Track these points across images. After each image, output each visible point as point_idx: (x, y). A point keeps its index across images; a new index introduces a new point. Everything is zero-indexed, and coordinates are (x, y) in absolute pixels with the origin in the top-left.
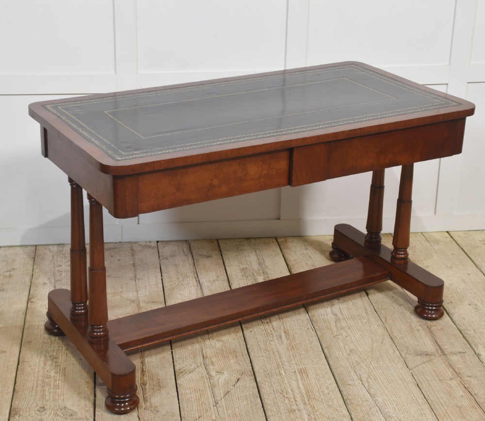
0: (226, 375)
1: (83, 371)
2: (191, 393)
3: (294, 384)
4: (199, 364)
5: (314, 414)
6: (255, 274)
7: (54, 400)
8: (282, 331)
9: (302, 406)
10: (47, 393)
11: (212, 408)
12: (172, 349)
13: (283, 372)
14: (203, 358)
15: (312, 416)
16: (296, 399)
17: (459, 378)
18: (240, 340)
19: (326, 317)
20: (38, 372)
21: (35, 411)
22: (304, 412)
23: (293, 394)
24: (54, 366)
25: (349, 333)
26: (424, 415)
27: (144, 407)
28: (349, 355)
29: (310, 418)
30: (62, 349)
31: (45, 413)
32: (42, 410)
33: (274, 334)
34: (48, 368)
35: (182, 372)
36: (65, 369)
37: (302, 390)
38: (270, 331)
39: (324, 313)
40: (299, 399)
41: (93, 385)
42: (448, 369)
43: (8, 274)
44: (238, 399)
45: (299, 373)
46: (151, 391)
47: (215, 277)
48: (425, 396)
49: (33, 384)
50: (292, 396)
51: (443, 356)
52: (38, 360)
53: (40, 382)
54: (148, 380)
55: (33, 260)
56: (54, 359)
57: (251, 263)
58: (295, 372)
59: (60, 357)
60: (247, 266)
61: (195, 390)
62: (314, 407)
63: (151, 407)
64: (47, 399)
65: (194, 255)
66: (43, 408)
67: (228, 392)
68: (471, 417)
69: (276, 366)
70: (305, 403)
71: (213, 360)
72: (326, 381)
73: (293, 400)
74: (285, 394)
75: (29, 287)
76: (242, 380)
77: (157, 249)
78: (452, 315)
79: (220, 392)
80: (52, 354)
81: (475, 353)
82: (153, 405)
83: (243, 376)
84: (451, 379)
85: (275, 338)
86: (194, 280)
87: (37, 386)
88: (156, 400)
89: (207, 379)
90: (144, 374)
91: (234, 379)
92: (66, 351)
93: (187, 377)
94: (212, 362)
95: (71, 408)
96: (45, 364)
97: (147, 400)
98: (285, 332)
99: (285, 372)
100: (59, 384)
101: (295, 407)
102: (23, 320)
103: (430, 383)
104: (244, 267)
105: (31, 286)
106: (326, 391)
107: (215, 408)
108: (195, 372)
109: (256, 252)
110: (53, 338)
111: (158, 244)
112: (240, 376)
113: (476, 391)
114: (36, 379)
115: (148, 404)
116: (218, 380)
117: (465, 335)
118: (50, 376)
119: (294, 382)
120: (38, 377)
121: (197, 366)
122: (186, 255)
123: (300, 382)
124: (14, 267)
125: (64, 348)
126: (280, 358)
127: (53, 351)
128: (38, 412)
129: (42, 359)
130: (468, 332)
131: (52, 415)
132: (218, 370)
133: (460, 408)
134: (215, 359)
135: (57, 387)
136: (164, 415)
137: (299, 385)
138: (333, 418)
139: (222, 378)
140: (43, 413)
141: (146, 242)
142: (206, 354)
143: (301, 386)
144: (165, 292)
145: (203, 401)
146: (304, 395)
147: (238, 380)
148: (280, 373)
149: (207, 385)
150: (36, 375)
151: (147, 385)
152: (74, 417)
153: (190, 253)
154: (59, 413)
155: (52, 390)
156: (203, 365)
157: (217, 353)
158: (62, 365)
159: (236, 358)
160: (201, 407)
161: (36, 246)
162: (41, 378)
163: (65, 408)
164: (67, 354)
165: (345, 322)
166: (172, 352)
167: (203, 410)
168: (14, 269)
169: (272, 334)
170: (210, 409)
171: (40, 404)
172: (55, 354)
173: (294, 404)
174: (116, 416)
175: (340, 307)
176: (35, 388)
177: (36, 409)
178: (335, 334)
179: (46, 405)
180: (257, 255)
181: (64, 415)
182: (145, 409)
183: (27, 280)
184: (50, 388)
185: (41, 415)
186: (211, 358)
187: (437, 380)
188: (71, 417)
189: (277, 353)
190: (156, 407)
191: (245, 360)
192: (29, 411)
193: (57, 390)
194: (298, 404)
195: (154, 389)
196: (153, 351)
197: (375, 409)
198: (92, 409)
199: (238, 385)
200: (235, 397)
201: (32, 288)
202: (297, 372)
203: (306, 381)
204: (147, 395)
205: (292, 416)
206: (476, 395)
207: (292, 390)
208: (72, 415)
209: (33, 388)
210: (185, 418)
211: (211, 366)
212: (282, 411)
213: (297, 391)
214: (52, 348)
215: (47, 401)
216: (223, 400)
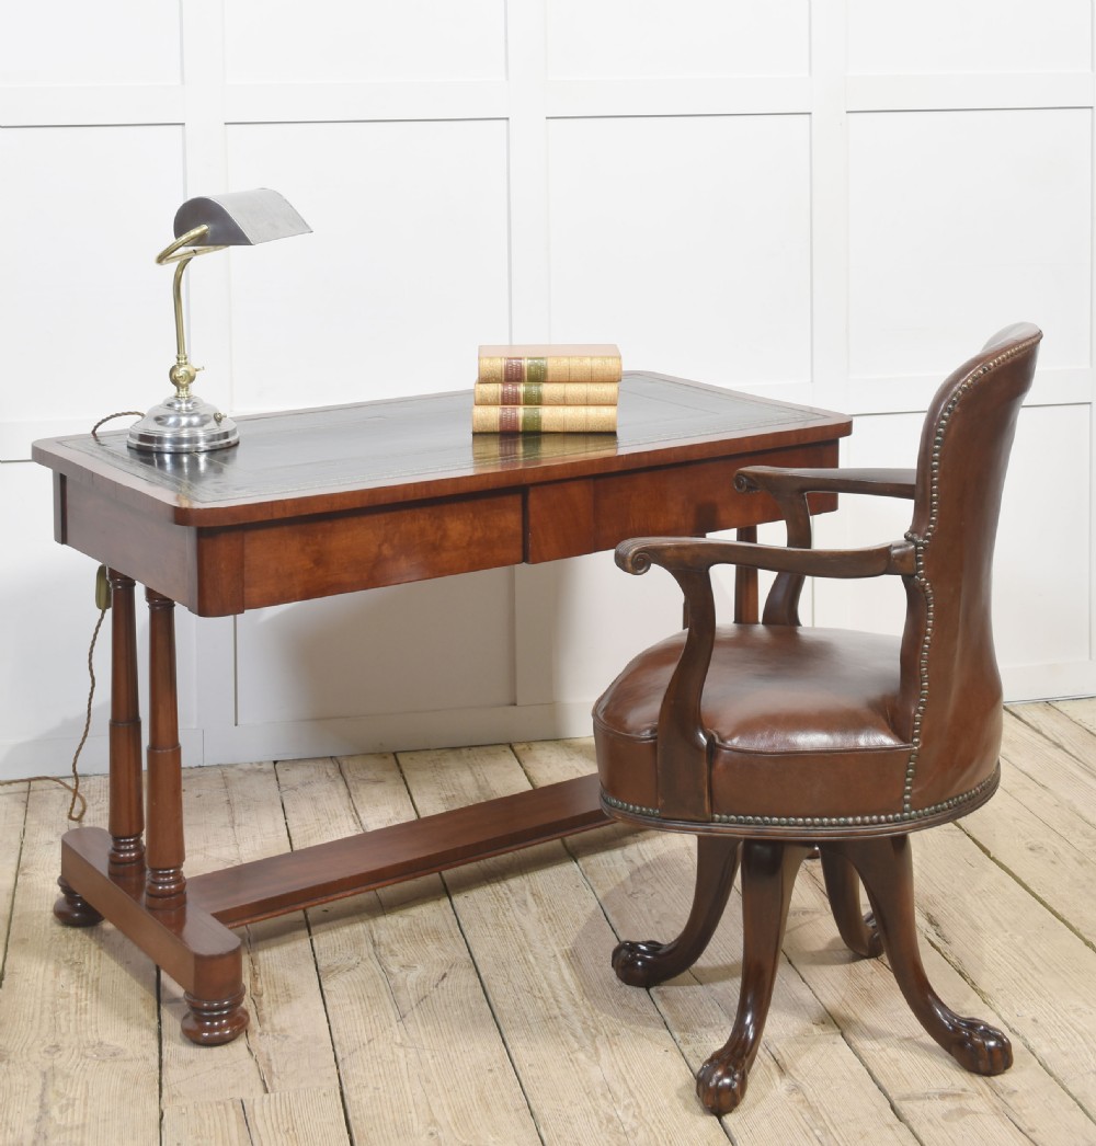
0: (420, 970)
1: (134, 981)
2: (351, 1003)
3: (554, 975)
4: (366, 956)
5: (593, 1020)
7: (77, 1033)
8: (528, 893)
9: (570, 1009)
10: (63, 1022)
11: (395, 1025)
12: (310, 935)
13: (530, 957)
14: (374, 945)
16: (560, 999)
18: (445, 913)
19: (612, 866)
20: (43, 989)
21: (40, 1053)
22: (574, 1018)
23: (553, 992)
24: (75, 976)
25: (658, 887)
27: (259, 1030)
28: (658, 922)
29: (584, 1026)
30: (90, 949)
31: (61, 1056)
32: (54, 1050)
33: (512, 899)
34: (62, 981)
35: (333, 971)
36: (98, 979)
37: (569, 983)
38: (505, 894)
39: (609, 859)
40: (563, 998)
41: (156, 1003)
44: (446, 1006)
45: (563, 957)
46: (272, 1006)
47: (392, 815)
49: (34, 1009)
50: (549, 995)
52: (42, 970)
53: (47, 1005)
54: (265, 989)
55: (24, 805)
56: (75, 965)
57: (463, 787)
58: (555, 956)
59: (87, 962)
61: (359, 998)
62: (593, 1009)
63: (273, 1030)
64: (63, 1031)
65: (348, 780)
66: (56, 1046)
67: (426, 997)
69: (517, 949)
70: (575, 1005)
71: (393, 948)
73: (552, 1000)
74: (537, 993)
75: (18, 852)
76: (450, 977)
77: (274, 775)
79: (408, 997)
80: (69, 957)
82: (278, 1028)
83: (453, 970)
85: (514, 905)
86: (351, 821)
87: (42, 1013)
88: (281, 1017)
89: (383, 979)
90: (257, 978)
91: (437, 972)
92: (97, 952)
93: (342, 978)
94: (391, 951)
95: (112, 1043)
96: (57, 974)
97: (264, 1021)
98: (533, 895)
99: (536, 958)
100: (86, 1005)
101: (556, 1012)
102: (9, 905)
104: (450, 794)
105: (21, 849)
107: (400, 1023)
108: (358, 969)
109: (471, 768)
110: (71, 931)
111: (277, 765)
112: (447, 971)
114: (39, 1001)
115: (267, 1026)
116: (405, 980)
118: (68, 993)
119: (554, 973)
120: (43, 996)
121: (362, 959)
122: (332, 780)
123: (565, 972)
125: (94, 946)
126: (525, 936)
127: (73, 953)
128: (46, 1055)
129: (51, 967)
131: (74, 1057)
132: (404, 963)
134: (397, 945)
135: (82, 1011)
136: (300, 1042)
137: (563, 976)
139: (412, 977)
140: (56, 1056)
141: (251, 764)
142: (379, 938)
143: (567, 977)
144: (294, 843)
146: (573, 992)
147: (444, 976)
148: (525, 959)
149: (383, 988)
150: (39, 995)
151: (265, 995)
152: (118, 1057)
153: (341, 777)
154: (89, 1052)
155: (72, 1017)
156: (373, 956)
157: (401, 936)
158: (90, 975)
159: (440, 941)
160: (373, 1024)
162: (49, 998)
163: (101, 1044)
164: (100, 955)
165: (648, 872)
166: (311, 940)
167: (377, 1029)
169: (508, 899)
170: (391, 1026)
171: (50, 1042)
172: (75, 957)
173: (555, 1007)
174: (204, 1050)
175: (639, 850)
176: (37, 1015)
177: (42, 1049)
178: (629, 893)
179: (62, 1042)
180: (474, 775)
181: (98, 1055)
182: (261, 1034)
183: (15, 839)
184: (69, 1014)
185: (53, 1059)
186: (389, 944)
188: (114, 1058)
189: (518, 929)
190: (282, 1030)
191: (456, 944)
192: (27, 1055)
193: (83, 1016)
194: (561, 1006)
195: (277, 1001)
196: (273, 941)
197: (710, 1005)
198: (155, 1043)
199: (444, 984)
200: (438, 1004)
201: (23, 851)
202: (558, 955)
203: (576, 968)
204: (263, 1012)
205: (551, 1026)
207: (550, 985)
208: (114, 1054)
209: (33, 1016)
210: (340, 1044)
211: (391, 958)
212: (531, 1021)
213: (560, 987)
214: (70, 948)
215: (64, 1035)
216: (415, 1010)
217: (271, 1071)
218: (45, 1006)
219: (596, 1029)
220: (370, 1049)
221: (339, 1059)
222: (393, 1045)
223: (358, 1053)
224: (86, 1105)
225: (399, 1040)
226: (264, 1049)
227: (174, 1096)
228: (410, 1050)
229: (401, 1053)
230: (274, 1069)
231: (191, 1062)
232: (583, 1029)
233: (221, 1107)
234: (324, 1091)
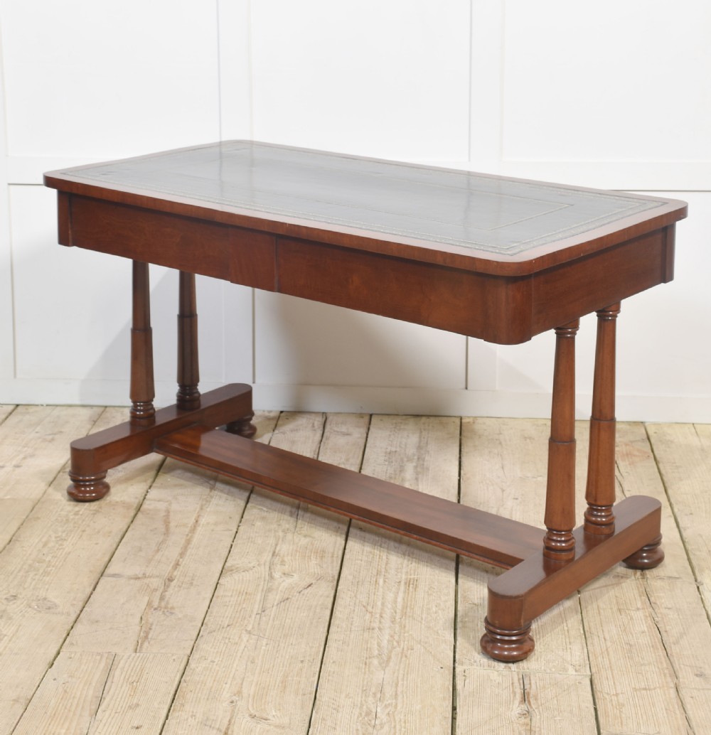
0: (295, 578)
2: (232, 596)
3: (390, 596)
4: (262, 563)
5: (399, 636)
6: (405, 459)
7: (34, 589)
9: (387, 625)
10: (29, 580)
11: (253, 617)
12: (233, 542)
13: (381, 581)
14: (273, 555)
15: (396, 637)
16: (384, 615)
17: (651, 610)
20: (30, 554)
22: (387, 631)
23: (382, 609)
24: (56, 549)
26: (569, 651)
27: (156, 607)
29: (391, 639)
30: (77, 530)
31: (14, 603)
32: (12, 598)
34: (45, 551)
35: (233, 570)
36: (69, 553)
37: (398, 605)
40: (387, 616)
41: (99, 576)
42: (640, 596)
43: (50, 437)
44: (298, 608)
45: (406, 583)
46: (176, 589)
47: (343, 460)
48: (585, 627)
49: (16, 568)
50: (379, 611)
51: (640, 580)
52: (37, 541)
53: (26, 567)
54: (177, 577)
55: (95, 423)
56: (60, 541)
57: (406, 446)
58: (399, 582)
59: (69, 540)
60: (398, 450)
61: (240, 593)
62: (405, 627)
63: (166, 607)
64: (26, 586)
65: (326, 430)
66: (15, 596)
67: (287, 599)
68: (643, 659)
69: (375, 572)
70: (393, 622)
71: (286, 559)
72: (440, 597)
73: (378, 616)
74: (370, 608)
76: (314, 586)
77: (275, 422)
78: (685, 530)
79: (274, 598)
80: (60, 534)
81: (696, 581)
82: (170, 606)
83: (319, 581)
84: (638, 609)
87: (20, 571)
88: (177, 599)
89: (265, 581)
90: (176, 568)
91: (306, 583)
92: (81, 533)
93: (236, 576)
94: (283, 561)
95: (53, 600)
96: (44, 546)
97: (163, 599)
99: (385, 581)
100: (51, 570)
101: (376, 625)
102: (43, 492)
103: (602, 611)
104: (394, 449)
106: (434, 609)
107: (258, 616)
108: (251, 572)
109: (421, 432)
111: (282, 414)
112: (314, 582)
113: (668, 628)
114: (22, 563)
115: (163, 604)
116: (279, 584)
117: (692, 557)
118: (45, 560)
119: (392, 595)
120: (27, 560)
121: (258, 565)
122: (315, 430)
123: (401, 595)
124: (63, 430)
125: (81, 529)
126: (387, 564)
127: (64, 531)
128: (4, 602)
129: (44, 540)
130: (698, 553)
131: (22, 606)
132: (286, 571)
133: (631, 646)
134: (289, 558)
135: (46, 574)
136: (180, 619)
137: (396, 598)
138: (426, 643)
139: (289, 581)
140: (11, 603)
141: (264, 411)
142: (280, 550)
143: (400, 600)
145: (244, 606)
146: (398, 611)
147: (310, 585)
148: (376, 581)
149: (261, 588)
150: (25, 558)
151: (175, 581)
152: (51, 610)
153: (322, 428)
154: (34, 604)
155: (37, 577)
156: (268, 564)
157: (296, 551)
158: (67, 549)
159: (322, 559)
160: (238, 614)
161: (106, 407)
162: (30, 562)
163: (45, 599)
166: (232, 545)
167: (238, 618)
168: (61, 432)
170: (250, 617)
171: (13, 592)
172: (64, 535)
173: (377, 621)
176: (15, 572)
177: (5, 597)
179: (21, 594)
180: (420, 437)
181: (38, 607)
182: (155, 609)
184: (36, 575)
185: (7, 605)
186: (284, 556)
187: (615, 609)
188: (48, 610)
190: (172, 608)
191: (332, 562)
193: (45, 578)
194: (383, 621)
195: (180, 587)
198: (81, 605)
199: (306, 591)
200: (293, 606)
202: (403, 583)
203: (410, 594)
204: (167, 593)
205: (366, 635)
206: (666, 631)
207: (383, 604)
208: (49, 608)
209: (12, 573)
210: (207, 625)
211: (279, 566)
212: (353, 628)
213: (389, 606)
214: (64, 528)
215: (24, 589)
216: (275, 608)
217: (146, 637)
218: (24, 567)
219: (398, 642)
220: (225, 632)
221: (200, 635)
222: (244, 632)
223: (215, 634)
224: (10, 641)
225: (249, 628)
226: (151, 620)
227: (72, 644)
228: (253, 637)
229: (245, 637)
230: (150, 636)
231: (97, 622)
232: (388, 641)
233: (98, 657)
234: (174, 657)
